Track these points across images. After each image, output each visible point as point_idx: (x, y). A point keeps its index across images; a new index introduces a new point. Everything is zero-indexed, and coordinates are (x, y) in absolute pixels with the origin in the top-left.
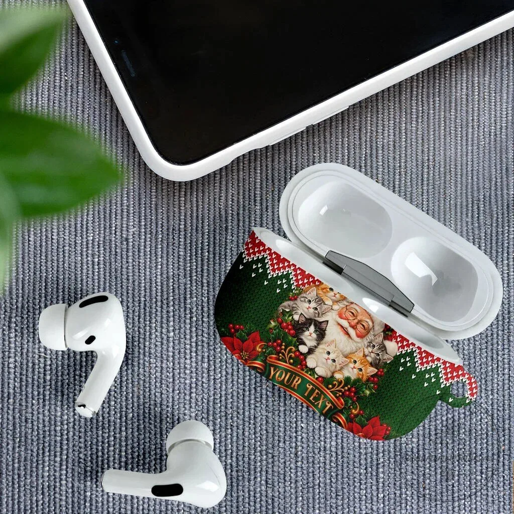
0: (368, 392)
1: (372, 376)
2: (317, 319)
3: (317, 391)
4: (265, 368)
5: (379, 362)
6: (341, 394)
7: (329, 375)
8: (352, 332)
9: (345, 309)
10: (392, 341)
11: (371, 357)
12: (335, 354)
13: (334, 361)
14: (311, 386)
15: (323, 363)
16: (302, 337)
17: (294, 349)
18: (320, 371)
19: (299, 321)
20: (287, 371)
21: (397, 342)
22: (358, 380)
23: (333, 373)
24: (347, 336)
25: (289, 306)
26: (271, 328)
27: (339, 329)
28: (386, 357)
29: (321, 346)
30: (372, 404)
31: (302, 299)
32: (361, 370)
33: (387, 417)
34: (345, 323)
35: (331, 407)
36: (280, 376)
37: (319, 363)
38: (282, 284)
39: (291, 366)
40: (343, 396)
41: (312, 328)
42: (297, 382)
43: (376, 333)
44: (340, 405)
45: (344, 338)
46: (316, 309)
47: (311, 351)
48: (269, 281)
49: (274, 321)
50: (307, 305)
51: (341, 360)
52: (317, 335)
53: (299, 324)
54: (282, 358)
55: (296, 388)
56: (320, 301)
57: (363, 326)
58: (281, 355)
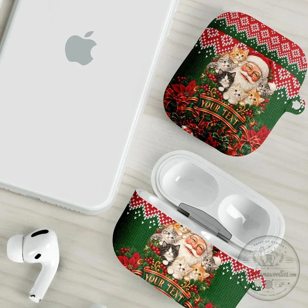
0: (204, 288)
1: (206, 278)
2: (174, 244)
3: (174, 288)
4: (143, 274)
5: (211, 270)
6: (188, 289)
7: (181, 278)
8: (194, 252)
9: (190, 238)
10: (217, 256)
11: (206, 267)
12: (185, 265)
13: (184, 269)
14: (171, 285)
15: (178, 271)
16: (165, 255)
17: (160, 263)
18: (176, 276)
19: (162, 246)
20: (156, 276)
21: (221, 257)
22: (198, 281)
23: (183, 277)
24: (191, 254)
25: (157, 236)
26: (146, 251)
27: (186, 250)
28: (214, 266)
29: (176, 261)
30: (207, 295)
31: (165, 232)
32: (200, 275)
33: (216, 303)
34: (190, 247)
35: (183, 297)
36: (152, 279)
37: (175, 271)
38: (152, 223)
39: (158, 273)
40: (190, 291)
41: (171, 250)
42: (162, 283)
43: (209, 252)
44: (188, 296)
45: (189, 255)
46: (173, 238)
47: (170, 264)
48: (144, 222)
49: (148, 246)
50: (167, 236)
51: (188, 269)
52: (174, 254)
53: (163, 248)
54: (153, 268)
55: (161, 286)
56: (175, 233)
57: (201, 248)
58: (152, 266)
